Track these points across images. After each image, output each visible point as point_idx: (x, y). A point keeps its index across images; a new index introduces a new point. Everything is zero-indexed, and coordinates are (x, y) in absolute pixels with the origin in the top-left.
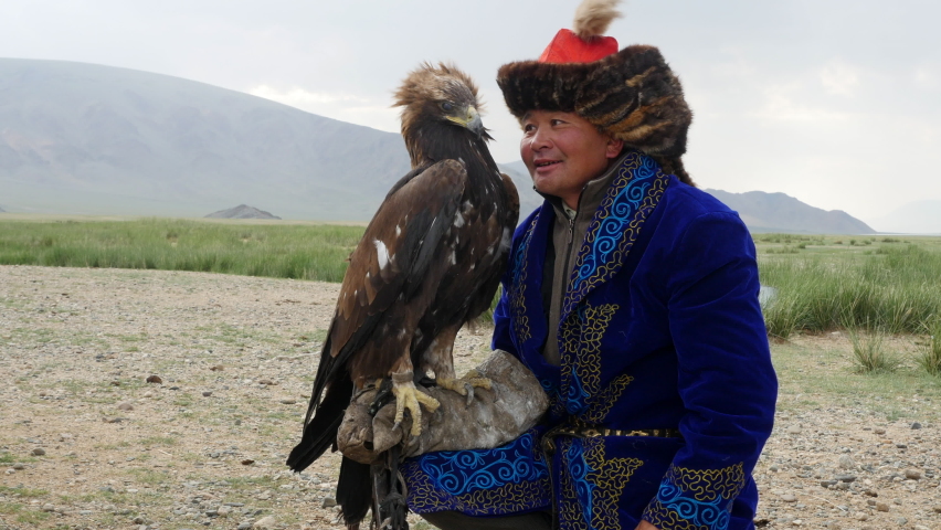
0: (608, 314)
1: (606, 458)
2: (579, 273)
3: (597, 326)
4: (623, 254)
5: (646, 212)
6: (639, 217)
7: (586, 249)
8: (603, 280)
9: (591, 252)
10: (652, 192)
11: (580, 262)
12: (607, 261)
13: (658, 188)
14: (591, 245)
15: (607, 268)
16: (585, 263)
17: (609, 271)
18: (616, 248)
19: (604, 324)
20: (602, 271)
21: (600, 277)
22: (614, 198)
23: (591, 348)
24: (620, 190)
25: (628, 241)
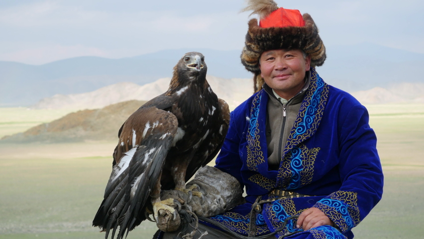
0: (315, 153)
1: (296, 211)
2: (296, 131)
3: (311, 158)
4: (317, 124)
5: (323, 104)
6: (321, 106)
7: (300, 120)
8: (309, 136)
9: (303, 121)
10: (324, 93)
11: (296, 126)
12: (310, 127)
13: (325, 91)
14: (303, 118)
15: (310, 131)
16: (299, 126)
17: (312, 132)
18: (313, 122)
19: (314, 157)
20: (309, 132)
21: (308, 135)
22: (311, 96)
23: (310, 168)
24: (313, 92)
25: (318, 119)
